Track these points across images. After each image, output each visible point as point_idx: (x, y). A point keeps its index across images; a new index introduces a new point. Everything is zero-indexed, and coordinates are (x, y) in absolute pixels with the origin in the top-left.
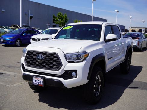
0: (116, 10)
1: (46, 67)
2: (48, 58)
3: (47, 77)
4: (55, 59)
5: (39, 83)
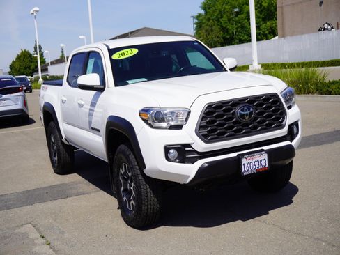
5: (257, 166)
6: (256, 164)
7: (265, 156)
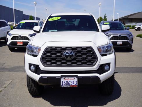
0: (35, 2)
1: (78, 64)
2: (79, 54)
3: (79, 75)
4: (89, 54)
5: (71, 84)
6: (70, 82)
7: (76, 80)
